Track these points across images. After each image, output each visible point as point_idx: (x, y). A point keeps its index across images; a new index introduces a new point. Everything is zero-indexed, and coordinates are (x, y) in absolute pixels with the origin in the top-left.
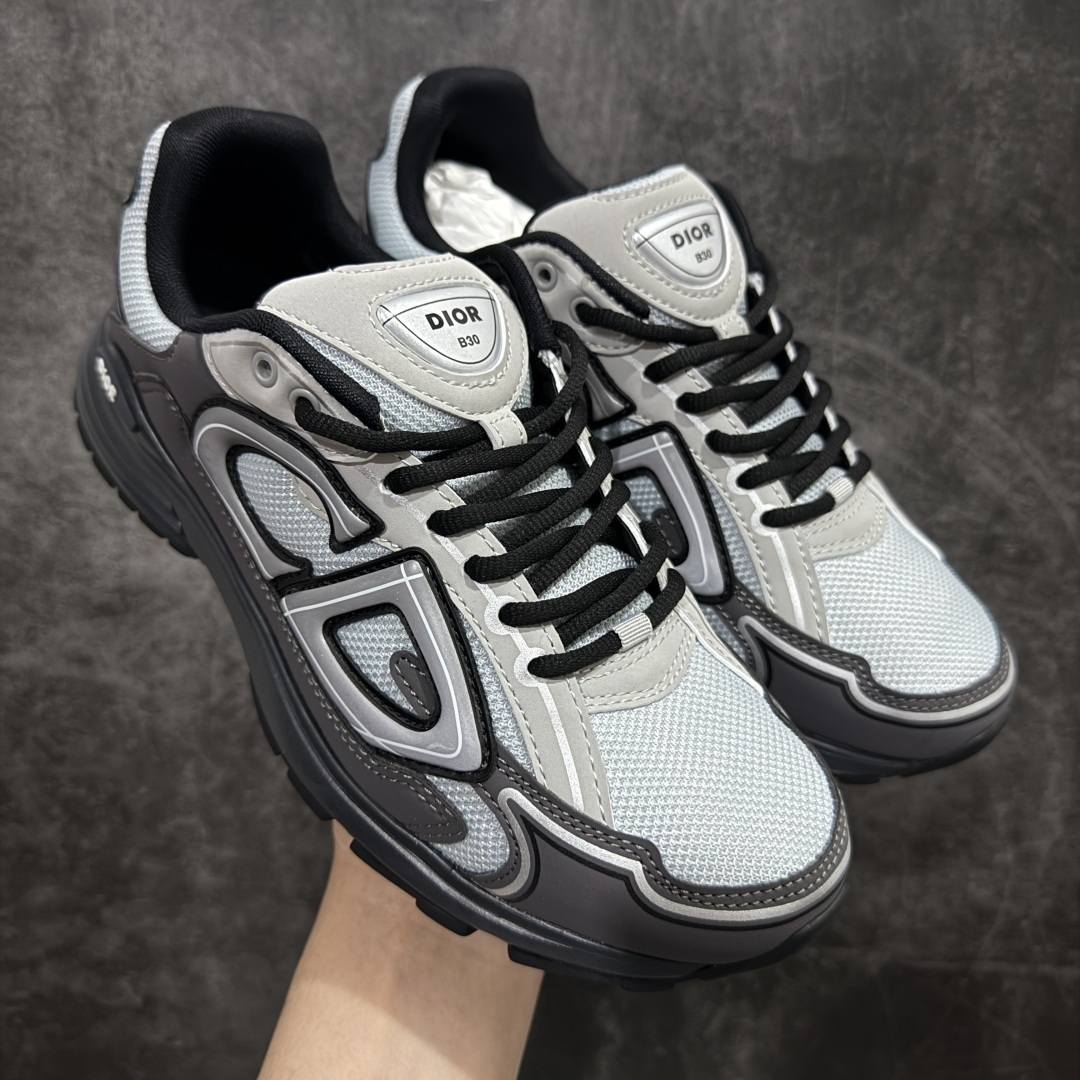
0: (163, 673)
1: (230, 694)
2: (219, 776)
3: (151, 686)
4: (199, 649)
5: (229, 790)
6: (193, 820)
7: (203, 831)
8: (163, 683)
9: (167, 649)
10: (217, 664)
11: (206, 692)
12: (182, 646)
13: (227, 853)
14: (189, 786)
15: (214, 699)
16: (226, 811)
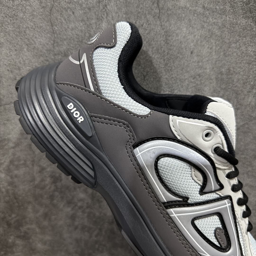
0: (16, 172)
1: (42, 180)
2: (42, 211)
3: (12, 178)
4: (28, 163)
5: (46, 216)
6: (34, 226)
7: (38, 230)
8: (16, 176)
9: (16, 163)
10: (36, 168)
11: (33, 180)
12: (22, 162)
13: (48, 238)
14: (30, 214)
15: (36, 182)
16: (46, 223)
